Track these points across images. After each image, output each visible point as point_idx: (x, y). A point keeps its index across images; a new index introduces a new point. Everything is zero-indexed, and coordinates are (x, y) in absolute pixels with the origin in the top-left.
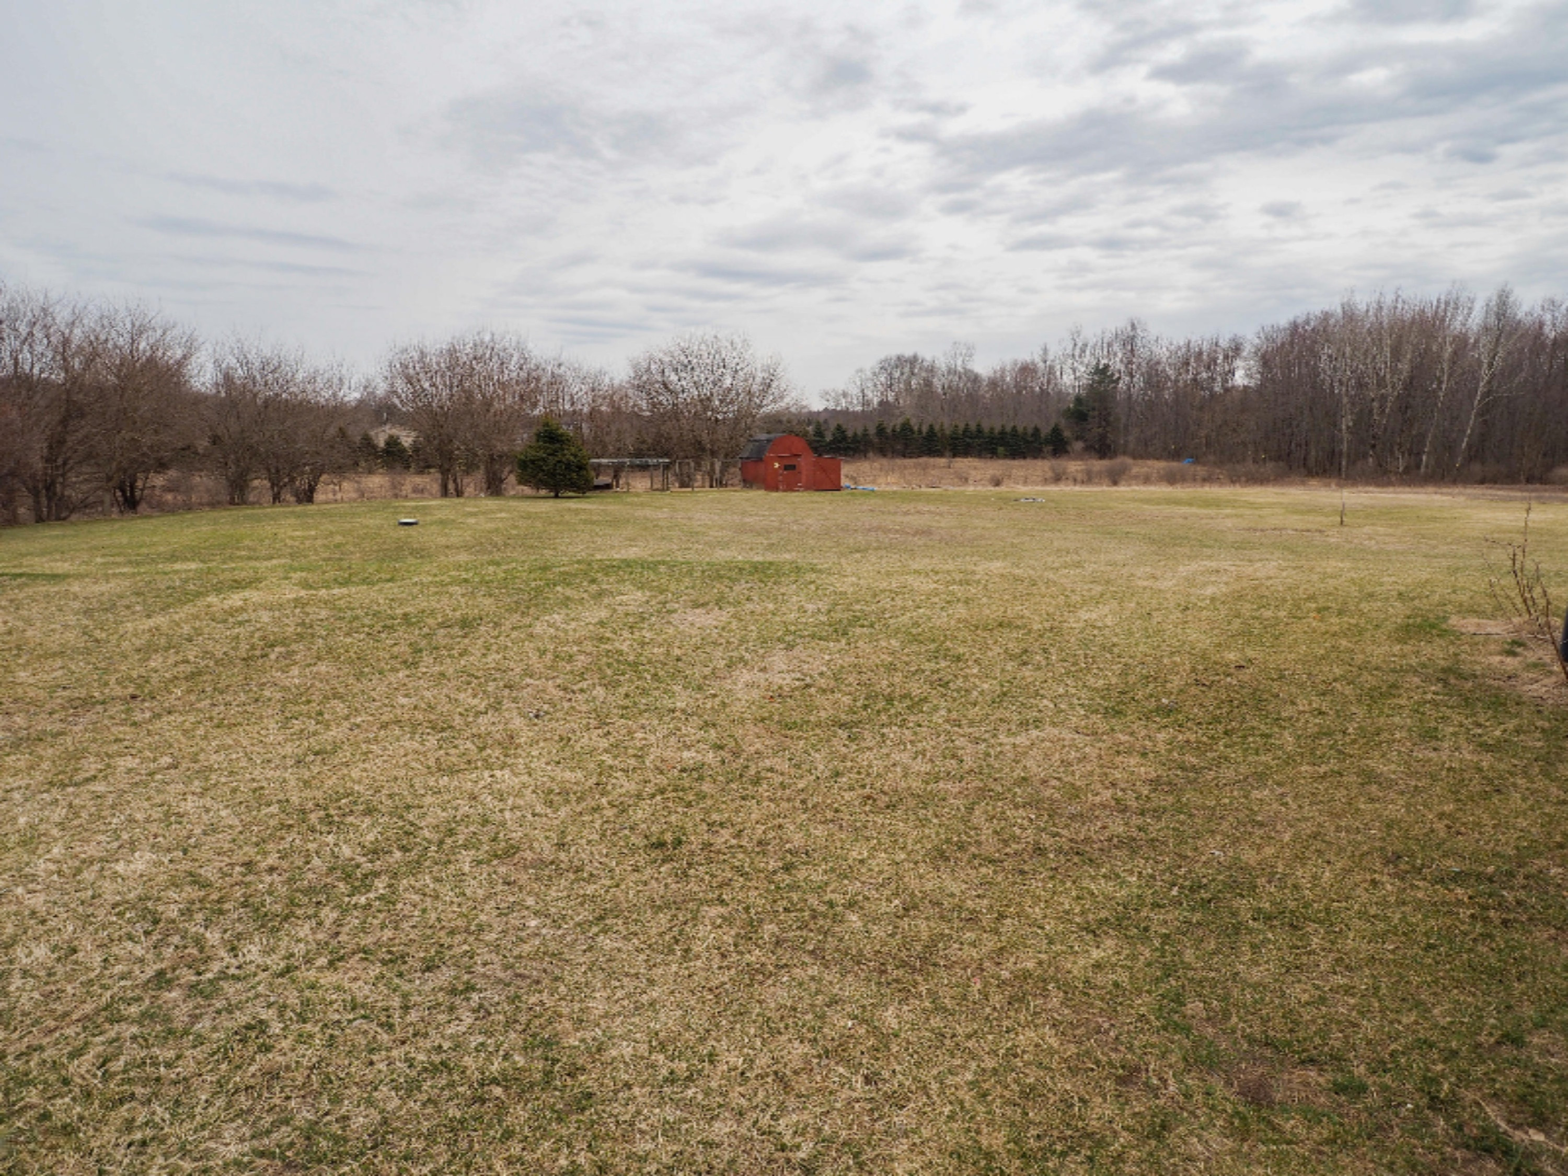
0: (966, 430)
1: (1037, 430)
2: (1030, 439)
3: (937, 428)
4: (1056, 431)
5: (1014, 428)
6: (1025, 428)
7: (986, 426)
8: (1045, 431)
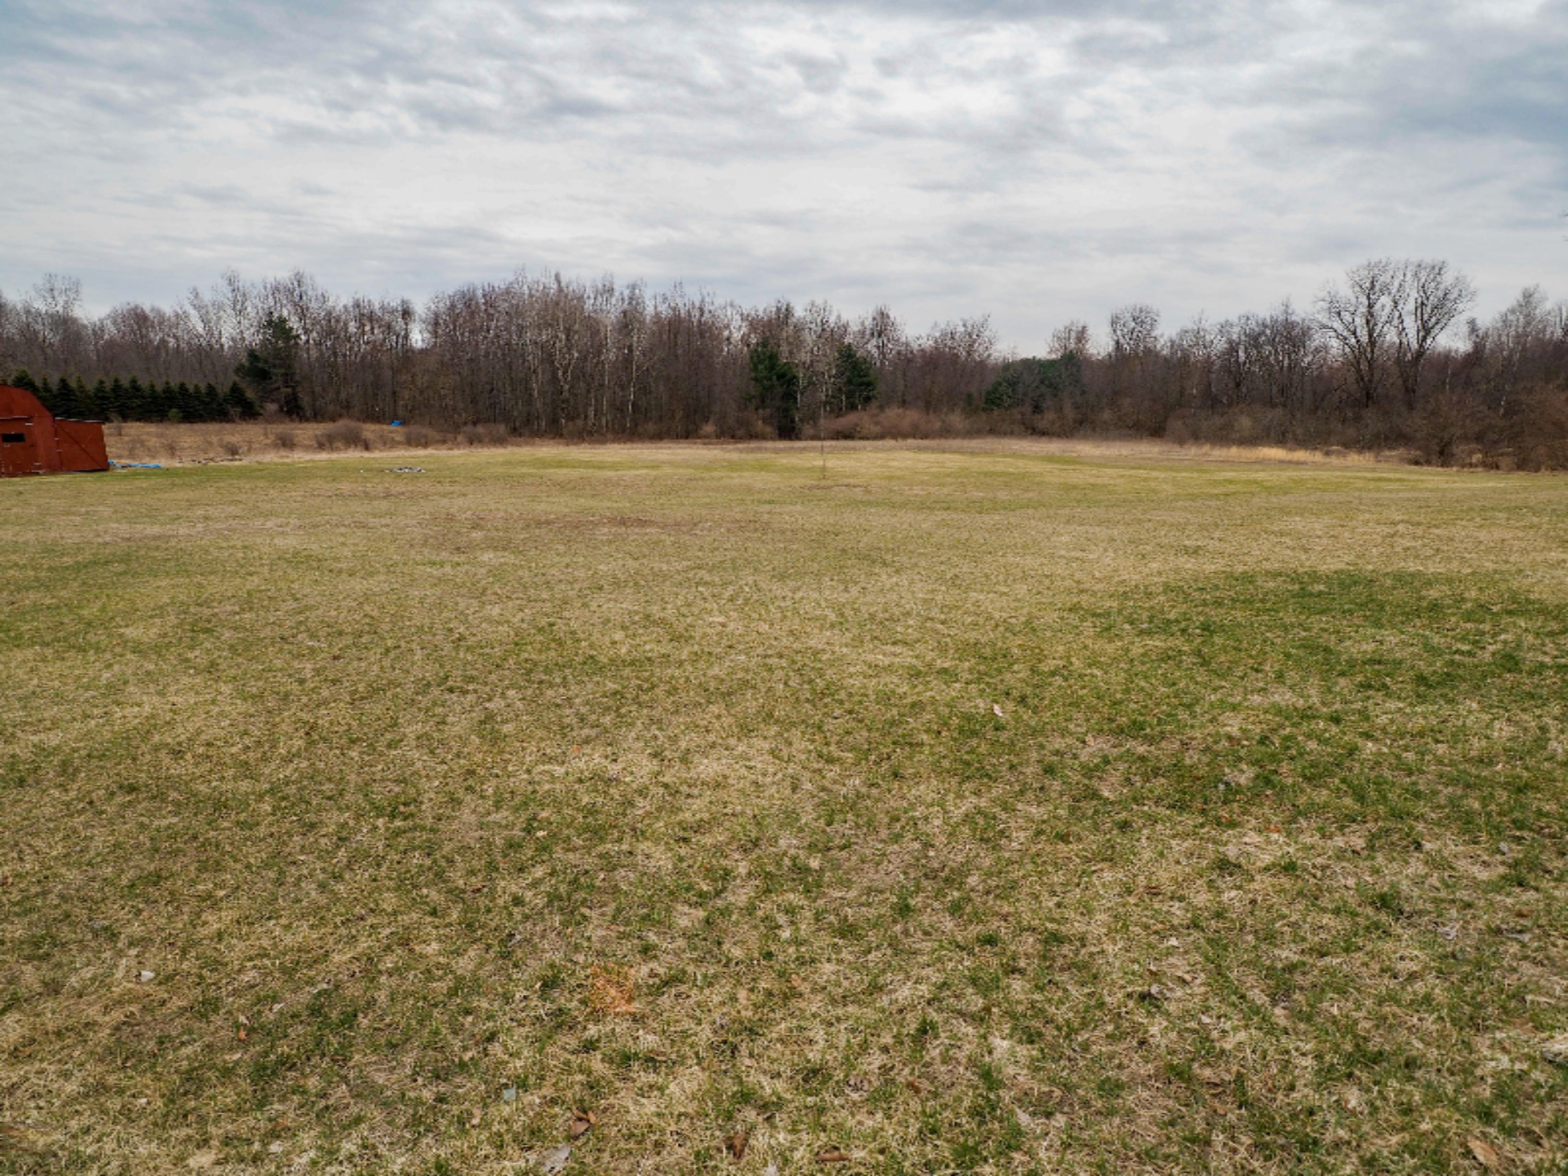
0: (117, 387)
1: (211, 389)
2: (207, 400)
3: (73, 384)
4: (235, 389)
5: (182, 386)
6: (196, 387)
7: (144, 383)
8: (223, 389)
